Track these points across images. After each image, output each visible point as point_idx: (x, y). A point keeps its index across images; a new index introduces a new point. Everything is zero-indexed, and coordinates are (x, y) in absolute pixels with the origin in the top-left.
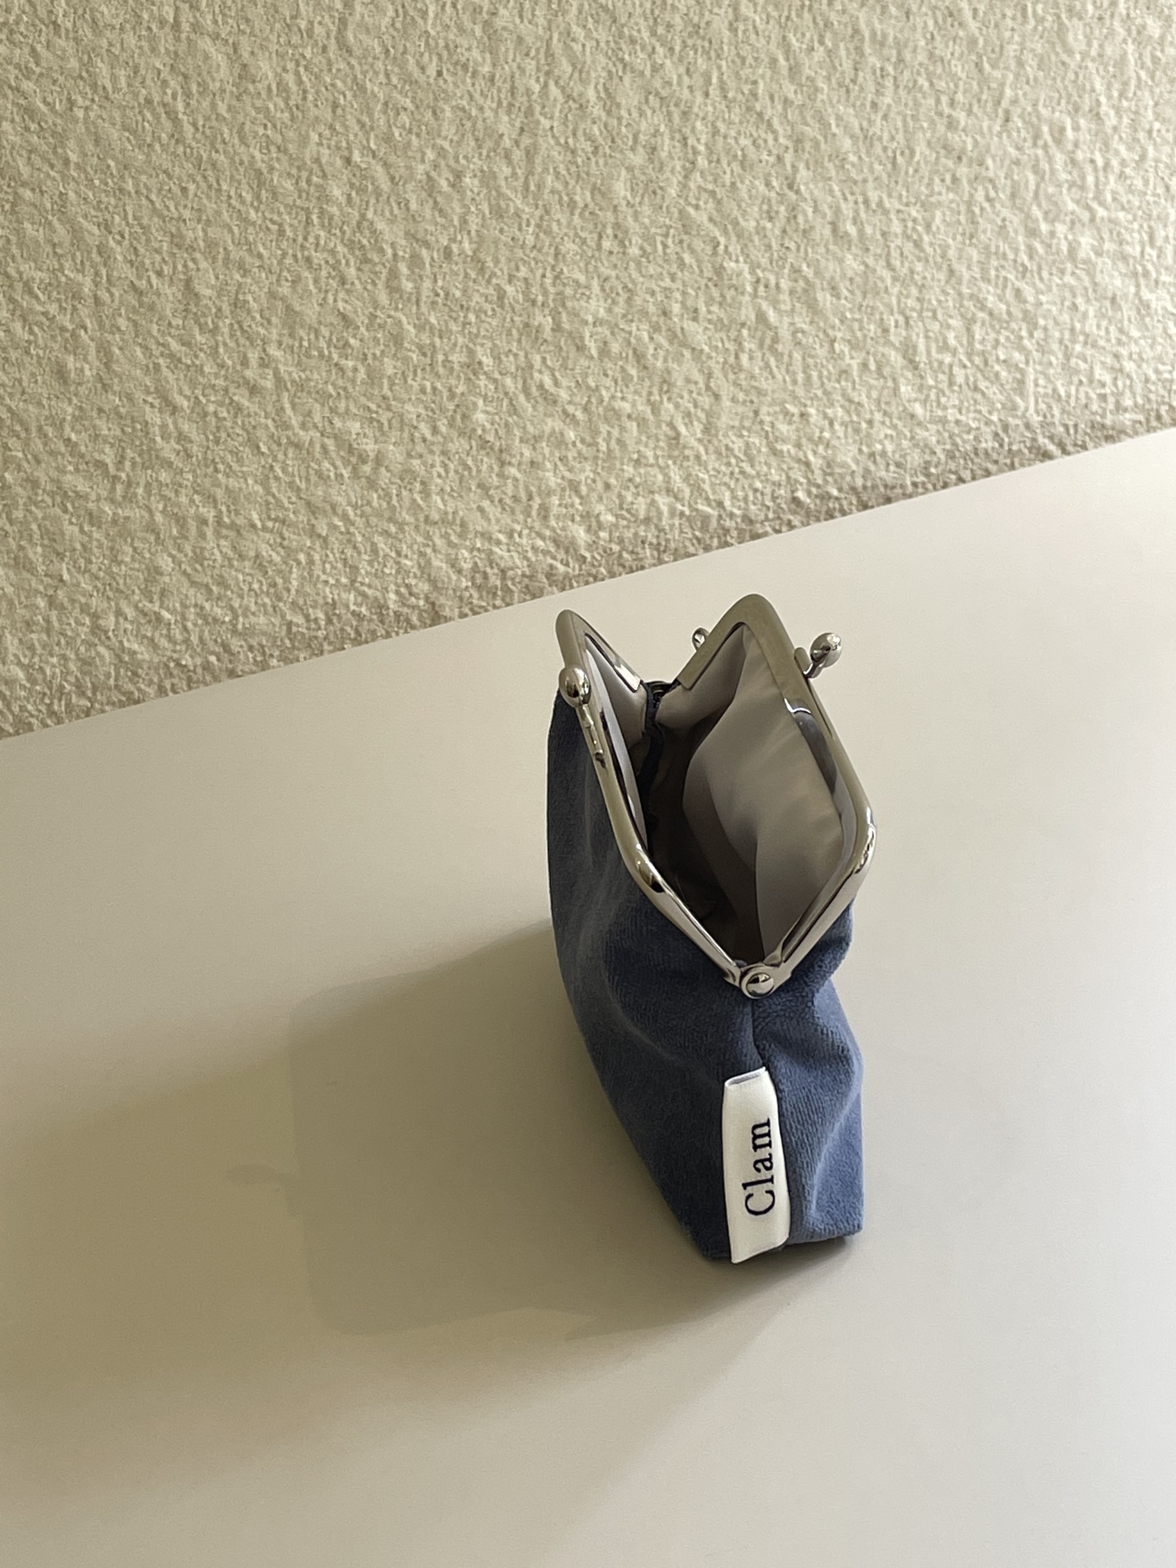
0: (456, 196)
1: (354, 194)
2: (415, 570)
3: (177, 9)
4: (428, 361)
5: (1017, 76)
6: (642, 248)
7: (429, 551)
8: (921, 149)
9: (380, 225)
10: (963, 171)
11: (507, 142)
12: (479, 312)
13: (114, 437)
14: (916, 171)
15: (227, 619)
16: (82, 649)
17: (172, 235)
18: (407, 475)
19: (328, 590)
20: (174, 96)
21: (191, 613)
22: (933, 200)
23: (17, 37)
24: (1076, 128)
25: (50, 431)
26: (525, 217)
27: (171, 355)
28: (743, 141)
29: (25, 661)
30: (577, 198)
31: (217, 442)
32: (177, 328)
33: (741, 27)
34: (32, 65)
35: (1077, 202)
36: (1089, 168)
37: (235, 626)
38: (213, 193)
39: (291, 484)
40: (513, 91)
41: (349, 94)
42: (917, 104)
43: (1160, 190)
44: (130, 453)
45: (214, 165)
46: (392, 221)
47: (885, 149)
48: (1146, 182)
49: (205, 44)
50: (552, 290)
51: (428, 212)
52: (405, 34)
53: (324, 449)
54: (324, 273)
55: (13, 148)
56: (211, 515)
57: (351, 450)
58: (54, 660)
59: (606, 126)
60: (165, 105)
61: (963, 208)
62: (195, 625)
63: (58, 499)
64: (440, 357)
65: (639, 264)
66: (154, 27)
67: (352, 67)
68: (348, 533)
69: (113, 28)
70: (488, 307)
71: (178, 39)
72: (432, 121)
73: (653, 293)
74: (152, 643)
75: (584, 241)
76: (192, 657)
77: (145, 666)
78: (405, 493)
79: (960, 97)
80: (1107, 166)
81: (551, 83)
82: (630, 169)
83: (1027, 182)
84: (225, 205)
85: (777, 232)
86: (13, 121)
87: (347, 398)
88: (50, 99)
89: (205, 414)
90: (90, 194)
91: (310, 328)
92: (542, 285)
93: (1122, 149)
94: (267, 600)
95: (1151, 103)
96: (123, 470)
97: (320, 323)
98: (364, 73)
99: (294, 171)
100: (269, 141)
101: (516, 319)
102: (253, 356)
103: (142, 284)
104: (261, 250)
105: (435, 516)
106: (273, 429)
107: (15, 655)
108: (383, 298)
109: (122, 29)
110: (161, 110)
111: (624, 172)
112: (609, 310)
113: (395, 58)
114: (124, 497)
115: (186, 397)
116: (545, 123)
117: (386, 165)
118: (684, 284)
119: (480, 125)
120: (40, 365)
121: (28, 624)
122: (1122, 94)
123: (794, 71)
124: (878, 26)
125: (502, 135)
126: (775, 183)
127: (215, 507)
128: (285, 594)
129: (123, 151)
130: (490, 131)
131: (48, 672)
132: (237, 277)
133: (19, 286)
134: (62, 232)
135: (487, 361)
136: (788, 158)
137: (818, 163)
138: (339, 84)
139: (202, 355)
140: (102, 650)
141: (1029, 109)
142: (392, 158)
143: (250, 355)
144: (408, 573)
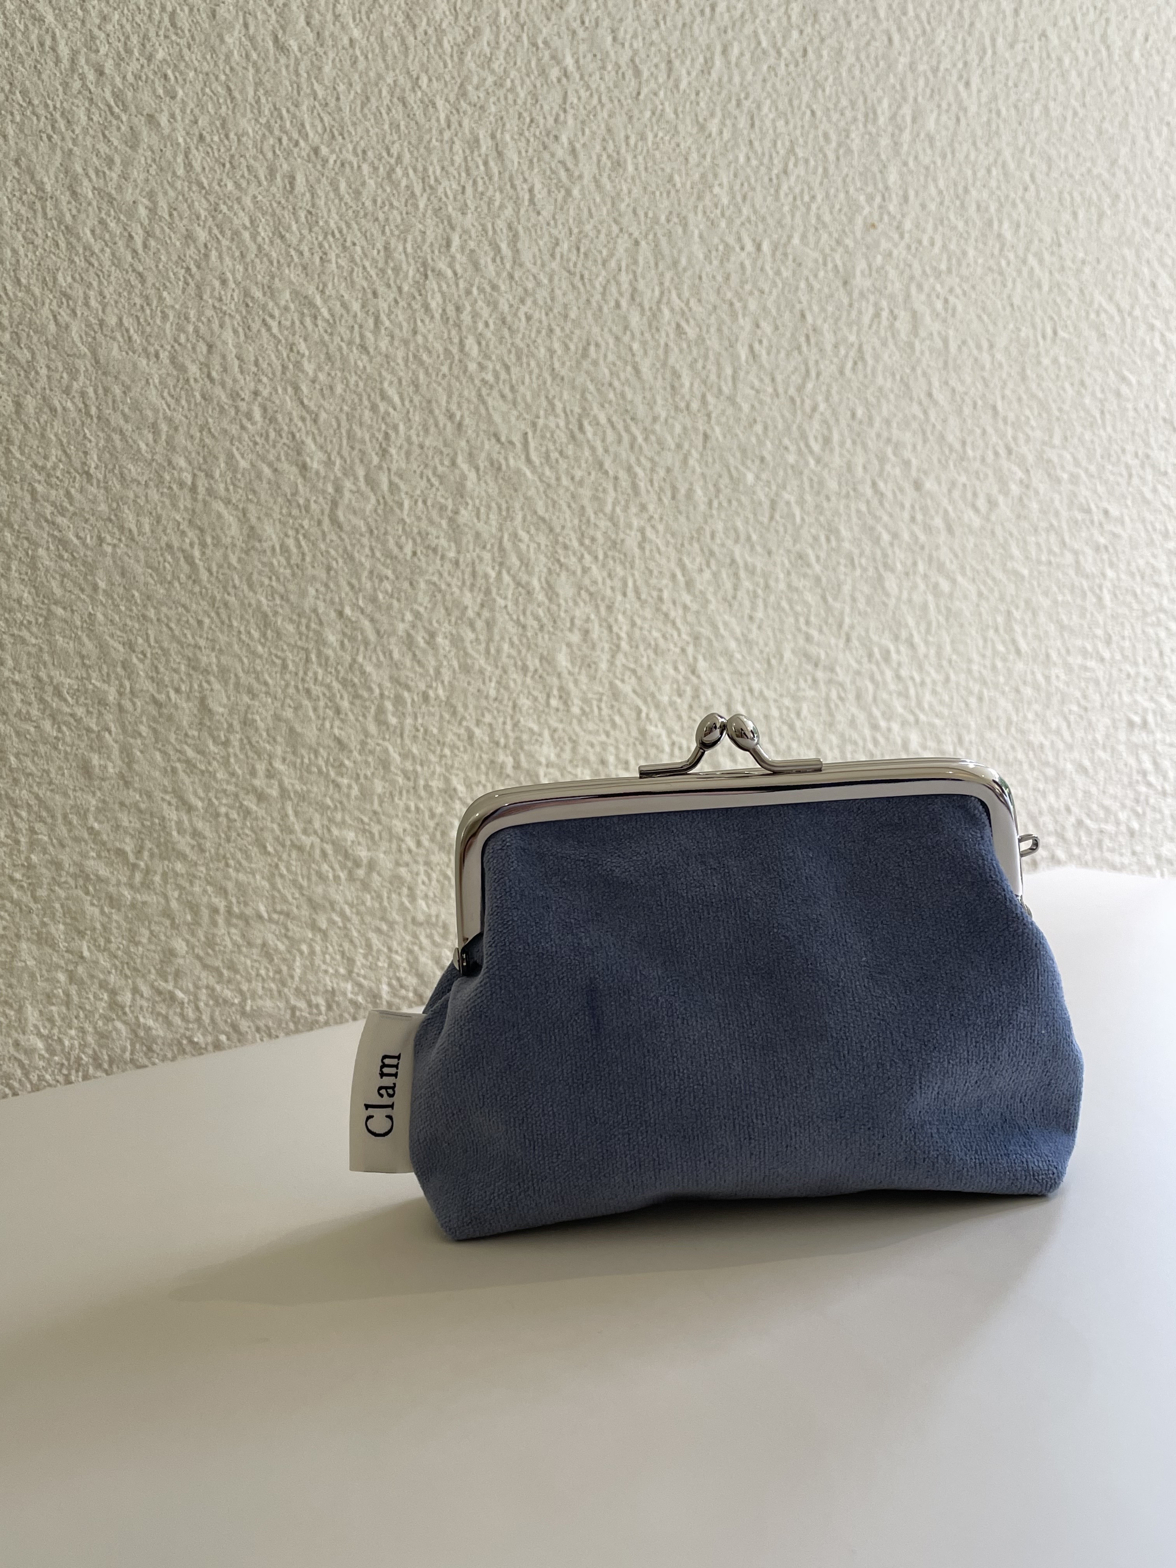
0: (431, 652)
1: (346, 641)
2: (405, 965)
3: (194, 476)
4: (411, 784)
5: (852, 608)
6: (582, 709)
7: (416, 948)
8: (788, 655)
9: (369, 669)
10: (820, 675)
11: (470, 613)
12: (453, 747)
13: (134, 829)
14: (786, 671)
15: (236, 1001)
16: (100, 1023)
17: (189, 659)
18: (396, 881)
19: (327, 979)
20: (192, 545)
21: (203, 994)
22: (800, 694)
23: (54, 480)
24: (898, 652)
25: (75, 820)
26: (487, 674)
27: (188, 762)
28: (655, 634)
29: (45, 1032)
30: (529, 663)
31: (228, 840)
32: (193, 737)
33: (647, 547)
34: (66, 504)
35: (905, 707)
36: (910, 683)
37: (243, 1008)
38: (225, 628)
39: (294, 882)
40: (474, 574)
41: (340, 561)
42: (782, 622)
43: (963, 705)
44: (148, 845)
45: (226, 604)
46: (378, 665)
47: (761, 652)
48: (952, 698)
49: (218, 506)
50: (511, 734)
51: (408, 663)
52: (386, 520)
53: (324, 854)
54: (322, 704)
55: (47, 571)
56: (221, 905)
57: (346, 856)
58: (73, 1032)
59: (549, 609)
60: (183, 551)
61: (822, 703)
62: (207, 1005)
63: (81, 882)
64: (422, 782)
65: (580, 722)
66: (175, 487)
67: (342, 540)
68: (345, 928)
69: (139, 483)
70: (459, 744)
71: (195, 500)
72: (410, 590)
73: (592, 745)
74: (167, 1021)
75: (536, 699)
76: (204, 1035)
77: (160, 1041)
78: (394, 896)
79: (813, 619)
80: (923, 683)
81: (504, 572)
82: (569, 645)
83: (867, 689)
84: (235, 639)
85: (686, 707)
86: (48, 549)
87: (343, 809)
88: (82, 534)
89: (218, 815)
90: (117, 618)
91: (310, 748)
92: (504, 730)
93: (932, 671)
94: (273, 986)
95: (948, 640)
96: (142, 859)
97: (318, 744)
98: (353, 545)
99: (295, 617)
100: (274, 591)
101: (484, 756)
102: (261, 767)
103: (162, 697)
104: (266, 676)
105: (421, 918)
106: (278, 832)
107: (36, 1026)
108: (372, 728)
109: (147, 485)
110: (180, 555)
111: (564, 647)
112: (558, 756)
113: (378, 537)
114: (142, 884)
115: (200, 798)
116: (501, 602)
117: (372, 620)
118: (617, 740)
119: (448, 597)
120: (67, 759)
121: (48, 996)
122: (928, 631)
123: (689, 585)
124: (749, 560)
125: (466, 608)
126: (681, 668)
127: (226, 898)
128: (289, 981)
129: (146, 584)
130: (457, 604)
131: (67, 1043)
132: (246, 699)
133: (49, 689)
134: (89, 646)
135: (461, 788)
136: (690, 650)
137: (713, 657)
138: (333, 552)
139: (215, 763)
140: (119, 1025)
141: (863, 633)
142: (377, 616)
143: (258, 766)
144: (398, 967)
